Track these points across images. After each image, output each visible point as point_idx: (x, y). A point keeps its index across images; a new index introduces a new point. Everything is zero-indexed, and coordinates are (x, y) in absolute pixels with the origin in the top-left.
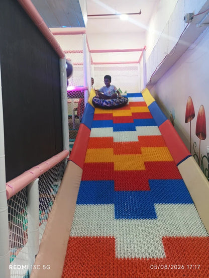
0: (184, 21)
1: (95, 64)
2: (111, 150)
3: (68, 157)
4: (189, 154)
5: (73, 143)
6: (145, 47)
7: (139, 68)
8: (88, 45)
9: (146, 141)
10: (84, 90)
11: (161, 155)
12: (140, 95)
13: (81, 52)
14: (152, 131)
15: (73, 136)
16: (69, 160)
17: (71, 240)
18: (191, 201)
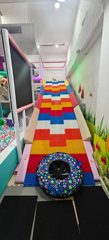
0: (76, 53)
1: (45, 68)
2: (50, 103)
3: (34, 105)
4: (77, 104)
5: (36, 102)
6: (66, 61)
7: (64, 70)
8: (41, 60)
9: (64, 100)
10: (40, 80)
11: (69, 105)
12: (63, 82)
13: (38, 62)
14: (67, 96)
15: (36, 99)
16: (35, 106)
17: (36, 130)
18: (76, 119)
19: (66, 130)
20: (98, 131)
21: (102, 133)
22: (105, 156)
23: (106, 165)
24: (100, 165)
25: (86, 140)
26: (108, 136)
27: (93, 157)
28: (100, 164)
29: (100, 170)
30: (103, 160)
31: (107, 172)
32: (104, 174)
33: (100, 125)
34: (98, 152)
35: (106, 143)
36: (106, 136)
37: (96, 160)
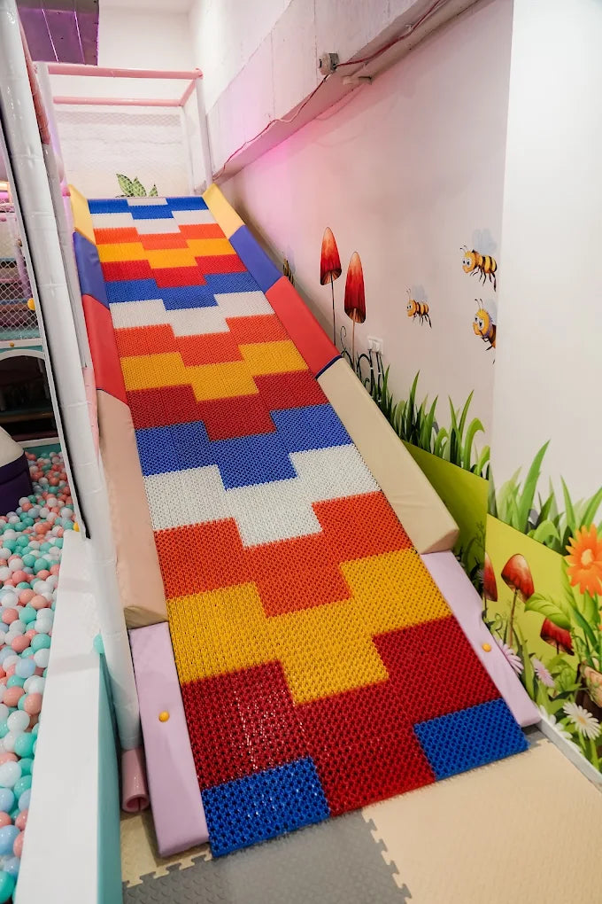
4: (336, 354)
7: (182, 122)
9: (245, 330)
11: (283, 358)
12: (197, 203)
17: (157, 535)
18: (349, 441)
19: (324, 510)
20: (512, 508)
21: (541, 519)
22: (562, 617)
23: (572, 654)
24: (533, 658)
25: (434, 550)
26: (576, 533)
27: (488, 626)
28: (531, 655)
29: (536, 677)
30: (555, 634)
31: (579, 684)
32: (559, 693)
33: (522, 480)
34: (519, 600)
35: (565, 562)
36: (569, 533)
37: (510, 636)
